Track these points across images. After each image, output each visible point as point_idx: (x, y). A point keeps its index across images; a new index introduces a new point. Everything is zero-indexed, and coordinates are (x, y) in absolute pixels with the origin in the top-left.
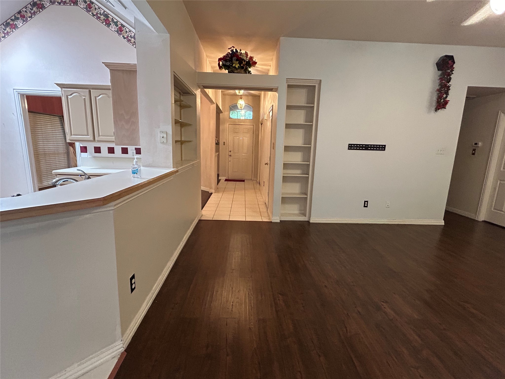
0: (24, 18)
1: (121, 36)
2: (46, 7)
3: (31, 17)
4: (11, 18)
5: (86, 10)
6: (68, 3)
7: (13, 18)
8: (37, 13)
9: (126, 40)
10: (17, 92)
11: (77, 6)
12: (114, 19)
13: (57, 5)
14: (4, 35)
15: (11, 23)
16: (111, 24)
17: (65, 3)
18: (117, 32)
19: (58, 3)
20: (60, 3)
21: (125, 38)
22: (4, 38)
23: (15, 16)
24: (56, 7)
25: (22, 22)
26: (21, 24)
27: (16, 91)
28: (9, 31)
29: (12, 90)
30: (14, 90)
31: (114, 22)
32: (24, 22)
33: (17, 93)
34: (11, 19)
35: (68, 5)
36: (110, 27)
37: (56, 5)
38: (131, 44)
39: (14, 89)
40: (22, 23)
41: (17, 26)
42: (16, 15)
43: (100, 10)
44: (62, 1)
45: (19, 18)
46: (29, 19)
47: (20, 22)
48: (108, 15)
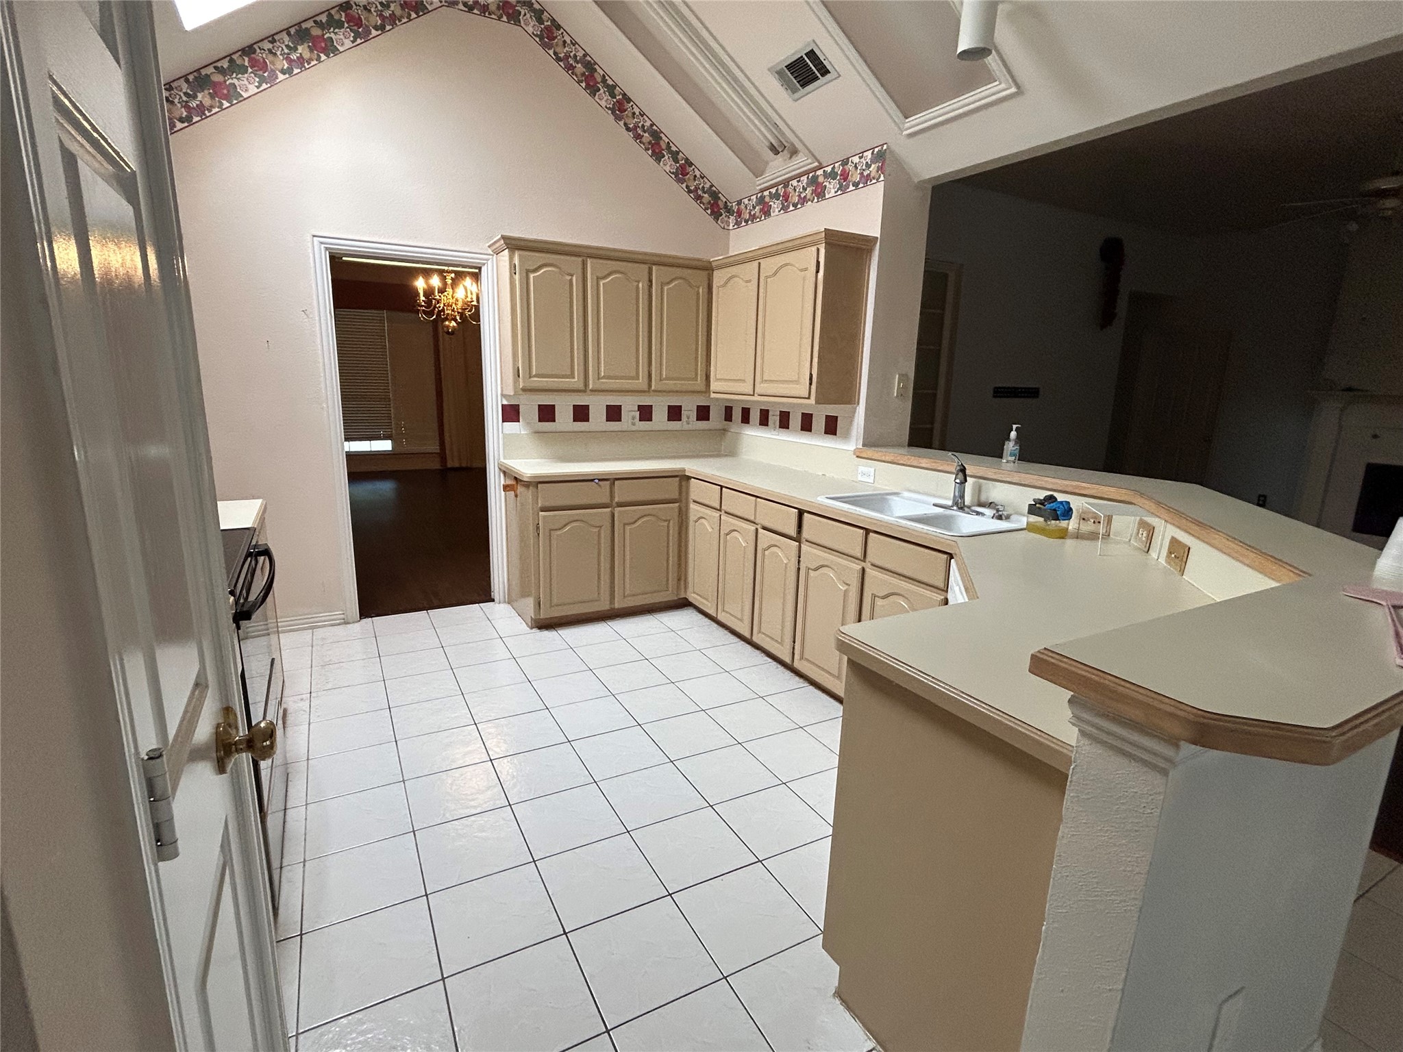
0: (359, 28)
1: (622, 123)
2: (430, 10)
3: (381, 28)
4: (318, 19)
5: (540, 41)
6: (493, 13)
7: (324, 18)
8: (400, 21)
9: (631, 133)
10: (323, 246)
11: (517, 25)
12: (607, 78)
13: (461, 10)
14: (286, 66)
15: (316, 32)
16: (600, 90)
17: (485, 9)
18: (613, 110)
19: (465, 4)
20: (470, 9)
21: (628, 129)
22: (287, 76)
23: (330, 16)
24: (457, 14)
25: (352, 39)
26: (348, 44)
27: (322, 243)
28: (307, 55)
29: (309, 238)
30: (315, 238)
31: (608, 86)
32: (358, 40)
33: (323, 249)
34: (315, 22)
35: (493, 16)
36: (597, 96)
37: (459, 9)
38: (642, 145)
39: (314, 236)
40: (353, 42)
41: (333, 45)
42: (333, 12)
43: (575, 48)
44: (476, 3)
45: (344, 25)
46: (374, 33)
47: (345, 38)
48: (595, 65)
